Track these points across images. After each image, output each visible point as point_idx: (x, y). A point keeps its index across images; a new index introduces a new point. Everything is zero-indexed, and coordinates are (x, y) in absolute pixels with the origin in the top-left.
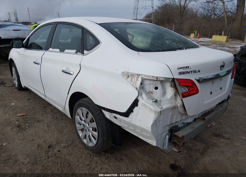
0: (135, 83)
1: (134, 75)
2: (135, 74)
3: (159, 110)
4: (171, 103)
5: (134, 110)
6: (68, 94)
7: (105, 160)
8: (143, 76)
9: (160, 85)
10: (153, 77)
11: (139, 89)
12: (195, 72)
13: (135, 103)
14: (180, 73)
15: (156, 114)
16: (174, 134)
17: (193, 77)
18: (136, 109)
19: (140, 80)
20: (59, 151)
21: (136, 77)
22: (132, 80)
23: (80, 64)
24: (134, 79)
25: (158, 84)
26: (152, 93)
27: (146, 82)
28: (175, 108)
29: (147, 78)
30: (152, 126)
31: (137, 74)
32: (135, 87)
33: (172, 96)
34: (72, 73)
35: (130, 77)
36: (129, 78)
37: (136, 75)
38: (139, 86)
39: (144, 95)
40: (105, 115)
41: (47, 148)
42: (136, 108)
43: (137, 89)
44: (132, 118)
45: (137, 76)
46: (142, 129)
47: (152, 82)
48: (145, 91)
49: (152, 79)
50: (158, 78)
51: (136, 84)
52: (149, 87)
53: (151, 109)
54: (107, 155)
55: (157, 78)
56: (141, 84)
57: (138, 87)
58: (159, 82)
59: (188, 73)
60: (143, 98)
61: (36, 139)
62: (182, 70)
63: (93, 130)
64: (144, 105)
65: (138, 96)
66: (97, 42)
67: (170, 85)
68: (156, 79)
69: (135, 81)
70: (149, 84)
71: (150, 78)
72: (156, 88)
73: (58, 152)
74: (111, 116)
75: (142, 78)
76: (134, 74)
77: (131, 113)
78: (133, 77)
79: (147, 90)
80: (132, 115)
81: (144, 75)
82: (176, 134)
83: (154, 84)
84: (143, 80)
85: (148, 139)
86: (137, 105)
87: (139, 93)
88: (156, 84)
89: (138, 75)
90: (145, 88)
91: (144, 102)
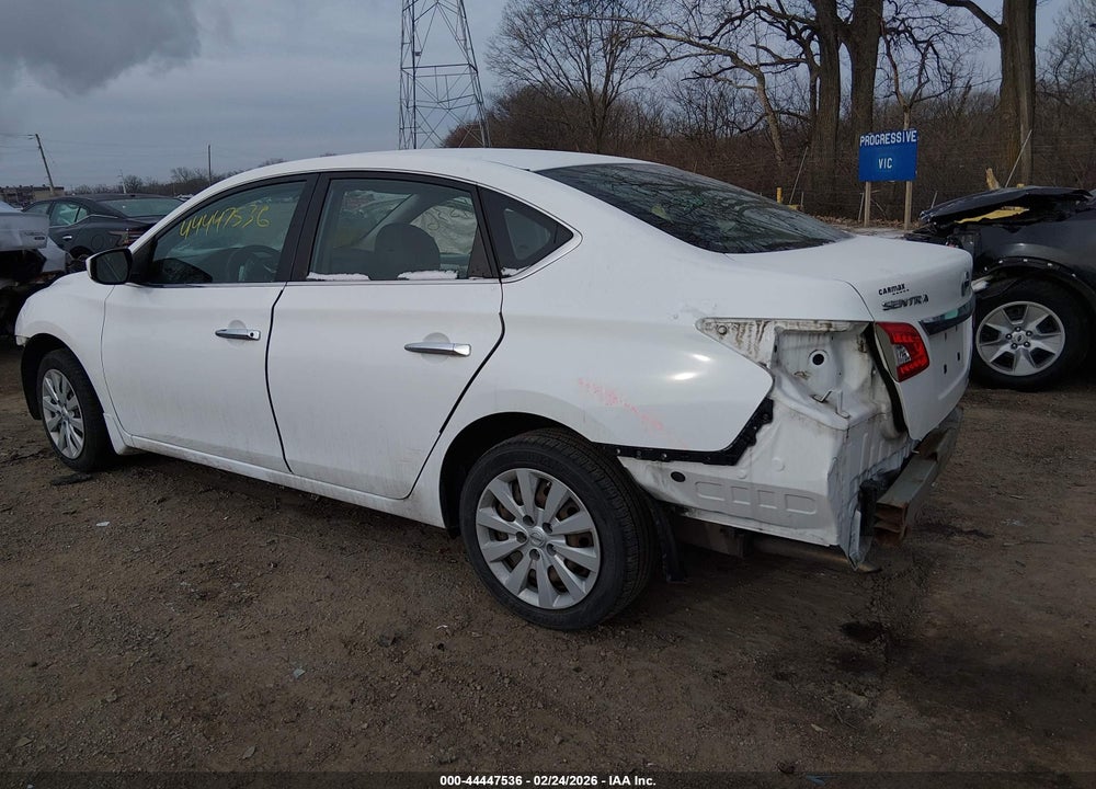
0: (752, 349)
1: (745, 324)
2: (749, 321)
3: (843, 424)
4: (864, 402)
5: (760, 436)
6: (441, 431)
7: (626, 647)
8: (778, 324)
9: (828, 349)
10: (816, 321)
11: (771, 366)
12: (917, 300)
13: (764, 413)
14: (888, 307)
15: (836, 438)
16: (879, 501)
17: (913, 317)
18: (765, 434)
19: (769, 338)
20: (441, 646)
21: (755, 328)
22: (739, 342)
23: (501, 314)
24: (749, 336)
25: (824, 345)
26: (804, 376)
27: (790, 343)
28: (875, 416)
29: (796, 328)
30: (829, 475)
31: (759, 321)
32: (758, 360)
33: (865, 381)
34: (464, 350)
35: (731, 335)
36: (727, 335)
37: (754, 323)
38: (770, 358)
39: (787, 385)
40: (633, 474)
41: (390, 642)
42: (766, 428)
43: (763, 365)
44: (751, 464)
45: (759, 325)
46: (790, 496)
47: (806, 341)
48: (786, 372)
49: (813, 329)
50: (833, 323)
51: (757, 353)
52: (797, 358)
53: (819, 423)
54: (623, 633)
55: (830, 326)
56: (776, 349)
57: (768, 360)
58: (828, 339)
59: (903, 303)
60: (786, 394)
61: (321, 625)
62: (889, 297)
63: (568, 544)
64: (796, 414)
65: (771, 391)
66: (559, 235)
67: (856, 346)
68: (824, 329)
69: (753, 341)
70: (797, 348)
71: (806, 328)
72: (818, 360)
73: (438, 652)
74: (660, 476)
75: (775, 329)
76: (743, 321)
77: (749, 449)
78: (744, 331)
79: (792, 369)
80: (751, 456)
81: (785, 321)
82: (883, 500)
83: (811, 346)
84: (781, 335)
85: (802, 531)
86: (770, 419)
87: (773, 377)
88: (817, 345)
89: (762, 323)
90: (784, 362)
91: (794, 405)
